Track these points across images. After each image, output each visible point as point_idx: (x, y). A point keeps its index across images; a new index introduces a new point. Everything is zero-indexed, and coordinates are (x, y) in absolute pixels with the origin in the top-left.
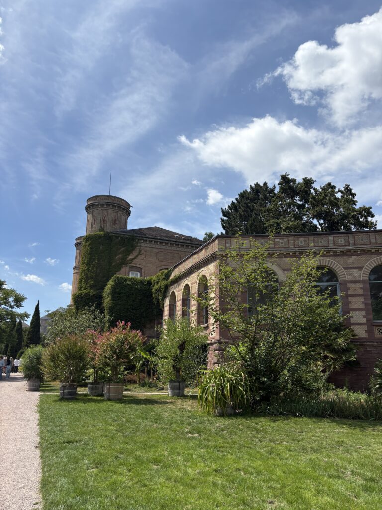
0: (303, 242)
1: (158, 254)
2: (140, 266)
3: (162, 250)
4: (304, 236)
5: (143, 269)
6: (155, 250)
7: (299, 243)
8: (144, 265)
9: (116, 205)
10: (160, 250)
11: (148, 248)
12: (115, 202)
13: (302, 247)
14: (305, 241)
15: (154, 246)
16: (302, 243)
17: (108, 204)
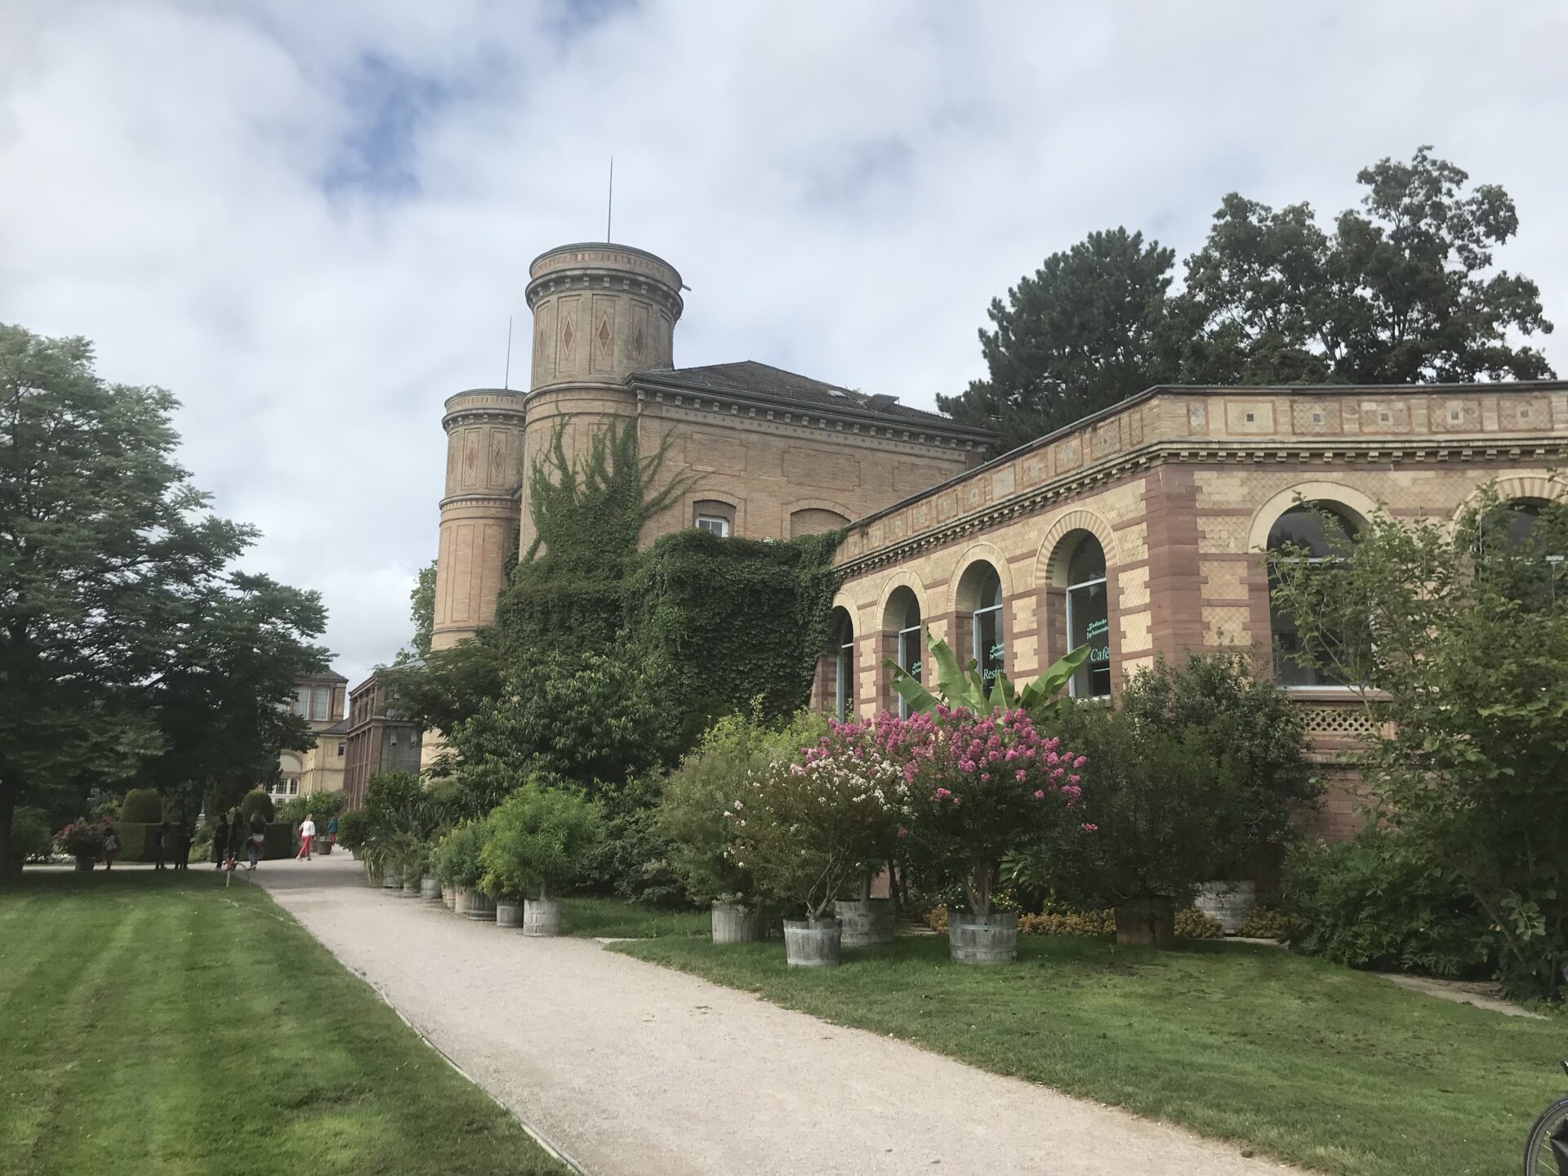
0: (1461, 415)
1: (786, 456)
2: (730, 500)
3: (801, 443)
4: (1461, 396)
5: (740, 507)
6: (775, 441)
7: (1444, 419)
8: (743, 494)
9: (642, 279)
10: (791, 442)
11: (754, 437)
12: (638, 270)
13: (1459, 432)
14: (1466, 411)
15: (772, 429)
16: (1455, 417)
17: (616, 278)
